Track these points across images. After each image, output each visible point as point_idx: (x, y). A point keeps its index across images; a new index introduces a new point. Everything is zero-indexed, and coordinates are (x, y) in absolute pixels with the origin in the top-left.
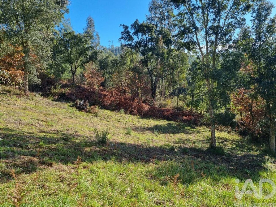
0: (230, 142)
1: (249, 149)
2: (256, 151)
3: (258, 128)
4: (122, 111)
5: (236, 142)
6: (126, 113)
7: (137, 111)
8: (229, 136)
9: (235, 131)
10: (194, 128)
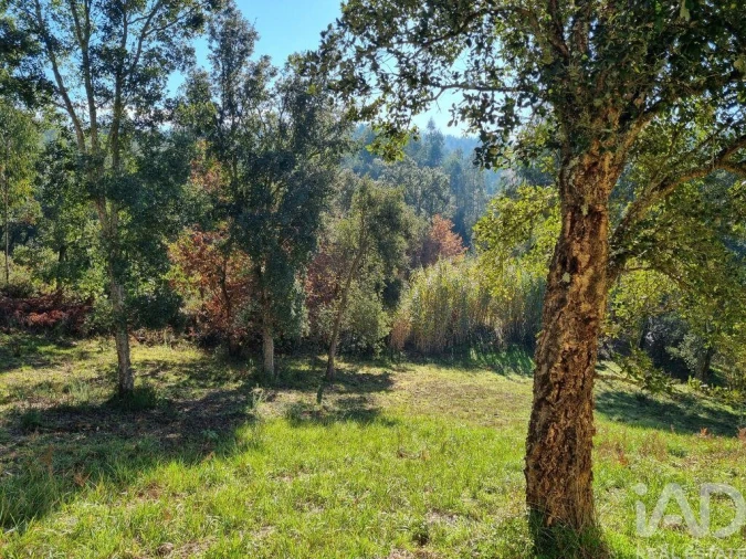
0: (176, 368)
1: (220, 380)
2: (235, 381)
3: (237, 324)
5: (190, 366)
8: (173, 352)
9: (189, 339)
10: (68, 346)
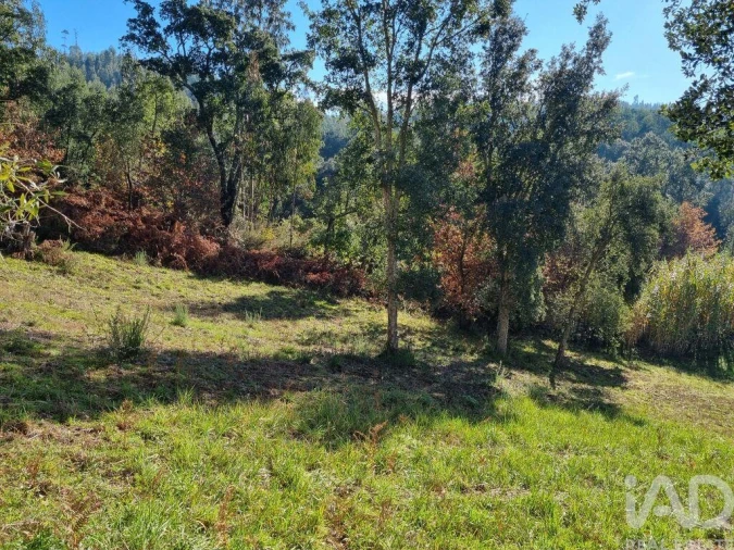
0: (419, 334)
1: (457, 350)
2: (472, 354)
3: (477, 301)
4: (142, 257)
5: (430, 333)
6: (152, 264)
7: (186, 259)
8: (410, 318)
9: (424, 308)
10: (334, 303)
